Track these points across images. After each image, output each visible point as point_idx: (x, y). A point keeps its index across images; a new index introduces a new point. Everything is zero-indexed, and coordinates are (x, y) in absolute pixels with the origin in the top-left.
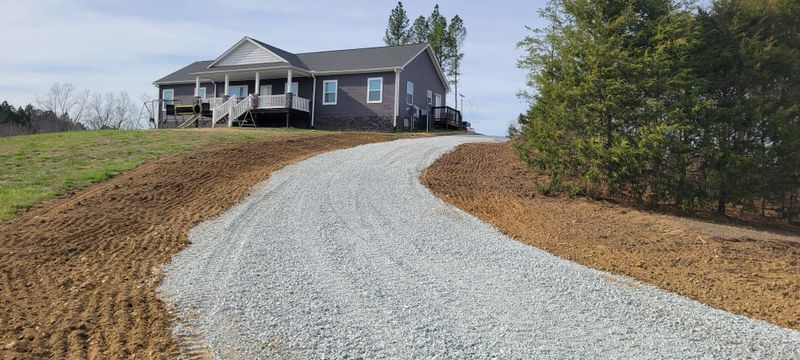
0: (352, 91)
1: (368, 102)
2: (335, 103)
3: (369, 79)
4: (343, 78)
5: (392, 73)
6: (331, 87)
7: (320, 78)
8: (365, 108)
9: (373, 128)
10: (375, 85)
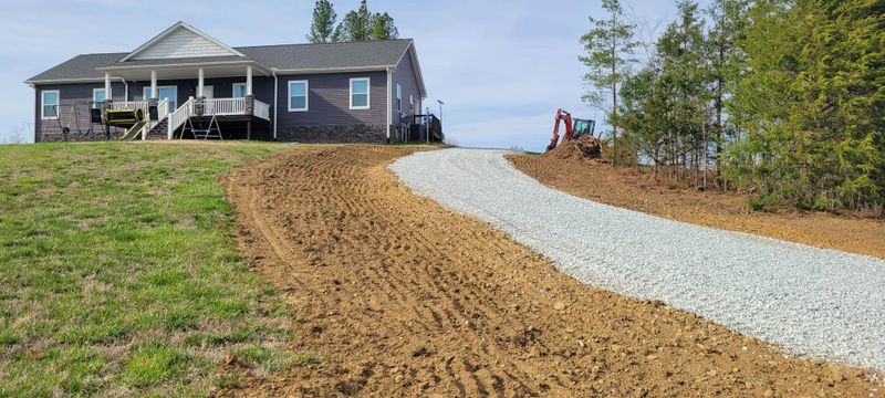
0: (328, 94)
1: (351, 108)
2: (306, 109)
3: (351, 80)
4: (314, 79)
5: (384, 72)
6: (299, 90)
7: (284, 78)
8: (347, 116)
9: (360, 140)
10: (360, 88)
